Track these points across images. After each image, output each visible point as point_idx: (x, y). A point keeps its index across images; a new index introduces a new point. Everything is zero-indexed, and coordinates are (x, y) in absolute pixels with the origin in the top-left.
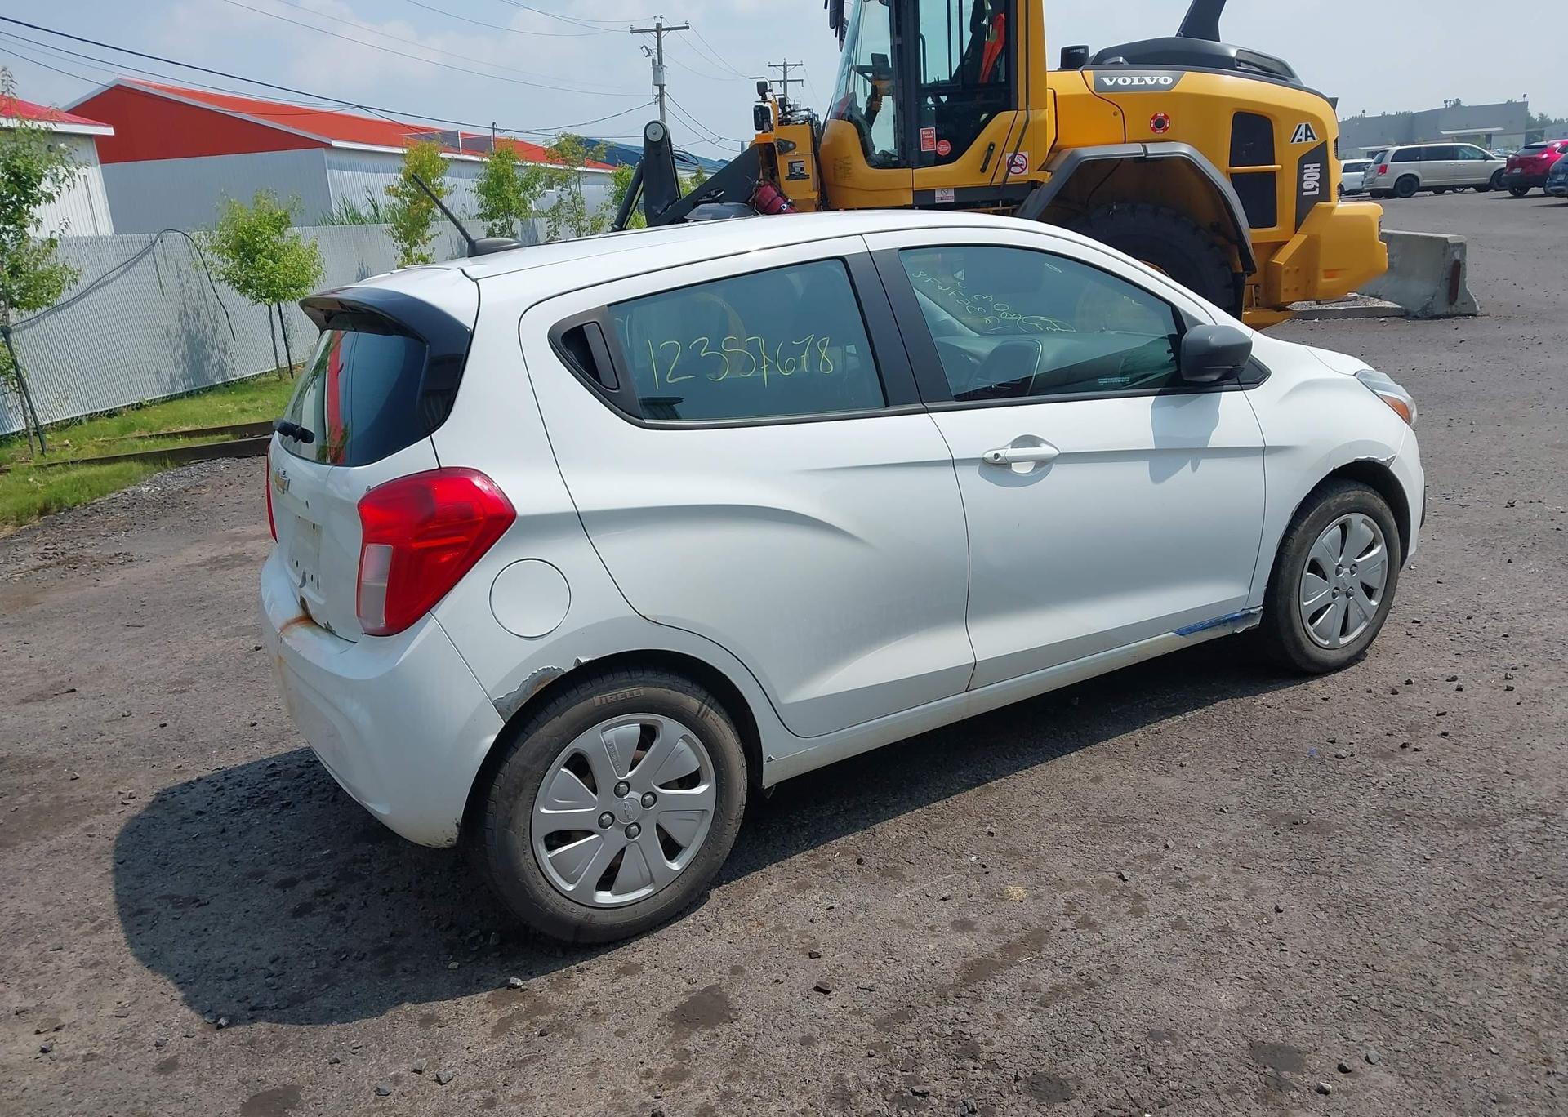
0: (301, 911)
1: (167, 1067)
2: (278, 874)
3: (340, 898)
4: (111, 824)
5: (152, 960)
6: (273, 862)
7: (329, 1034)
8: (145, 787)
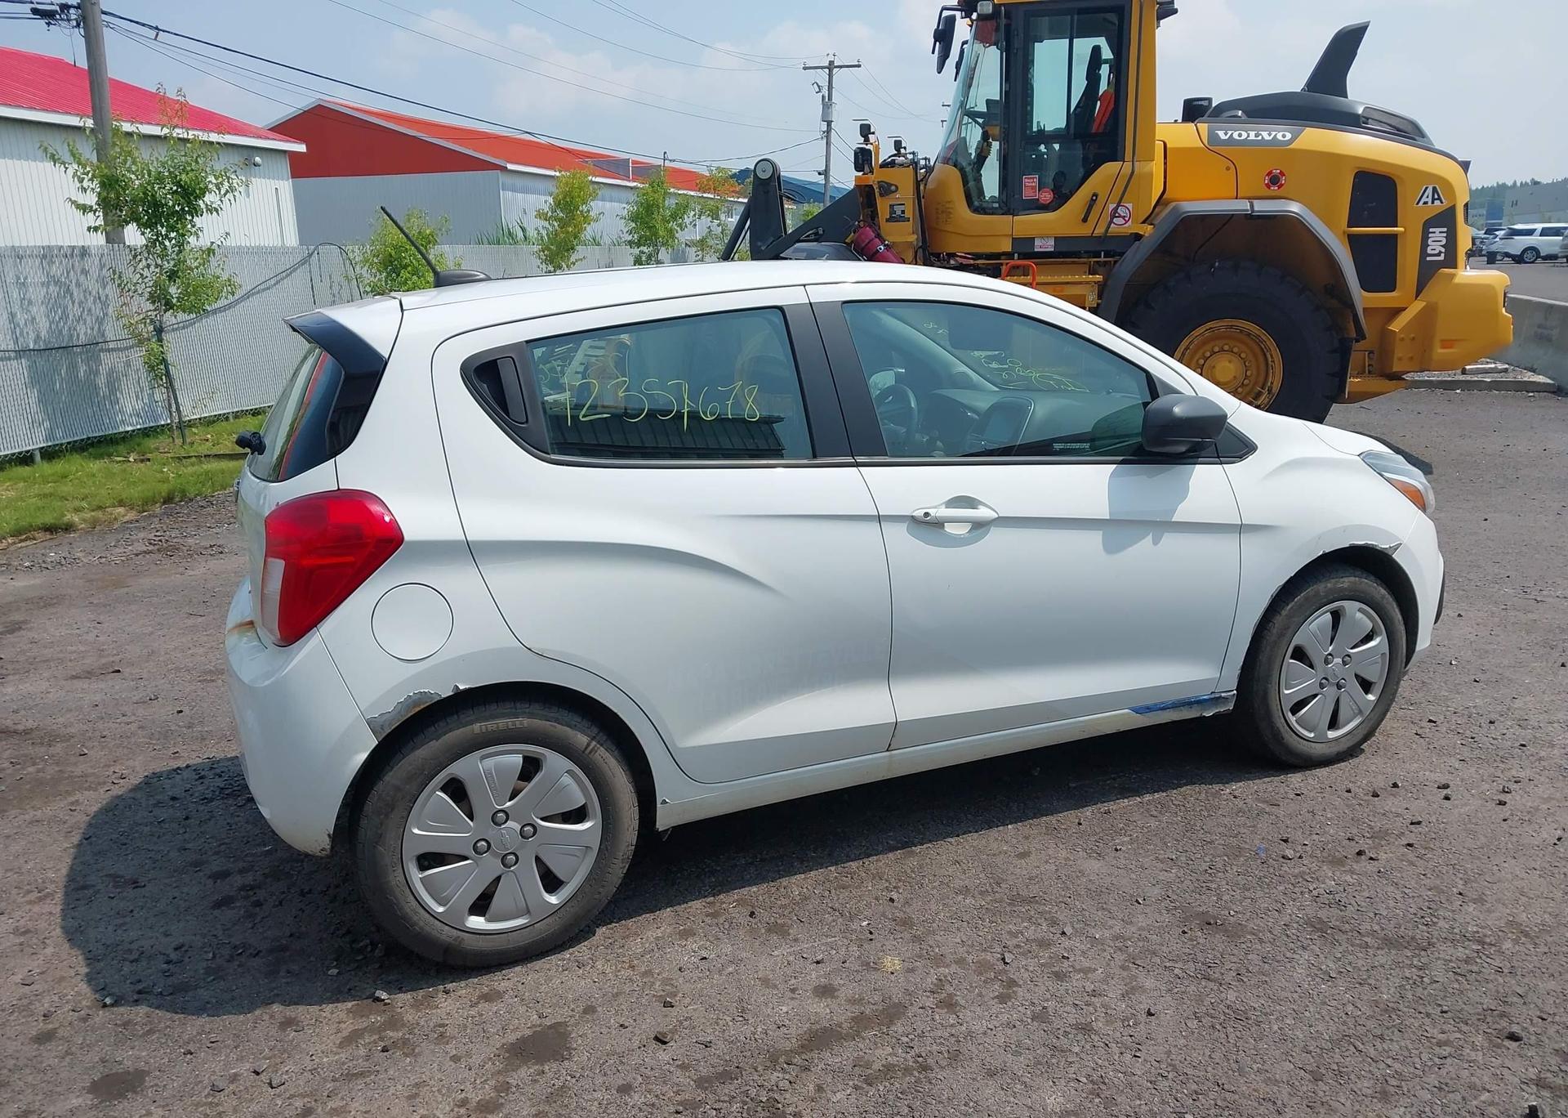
0: (224, 903)
1: (44, 1038)
2: (216, 865)
3: (261, 894)
4: (93, 801)
5: (73, 935)
6: (217, 853)
7: (195, 1025)
8: (137, 768)
